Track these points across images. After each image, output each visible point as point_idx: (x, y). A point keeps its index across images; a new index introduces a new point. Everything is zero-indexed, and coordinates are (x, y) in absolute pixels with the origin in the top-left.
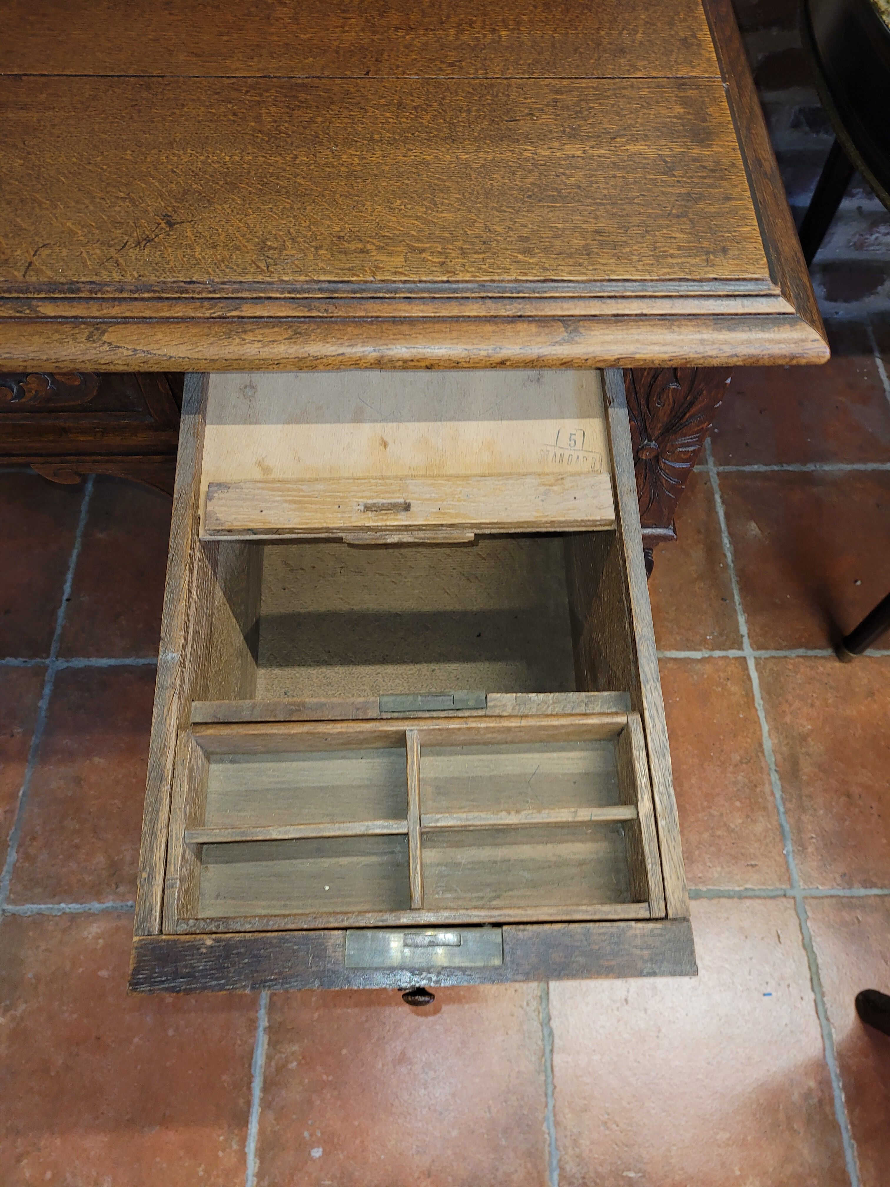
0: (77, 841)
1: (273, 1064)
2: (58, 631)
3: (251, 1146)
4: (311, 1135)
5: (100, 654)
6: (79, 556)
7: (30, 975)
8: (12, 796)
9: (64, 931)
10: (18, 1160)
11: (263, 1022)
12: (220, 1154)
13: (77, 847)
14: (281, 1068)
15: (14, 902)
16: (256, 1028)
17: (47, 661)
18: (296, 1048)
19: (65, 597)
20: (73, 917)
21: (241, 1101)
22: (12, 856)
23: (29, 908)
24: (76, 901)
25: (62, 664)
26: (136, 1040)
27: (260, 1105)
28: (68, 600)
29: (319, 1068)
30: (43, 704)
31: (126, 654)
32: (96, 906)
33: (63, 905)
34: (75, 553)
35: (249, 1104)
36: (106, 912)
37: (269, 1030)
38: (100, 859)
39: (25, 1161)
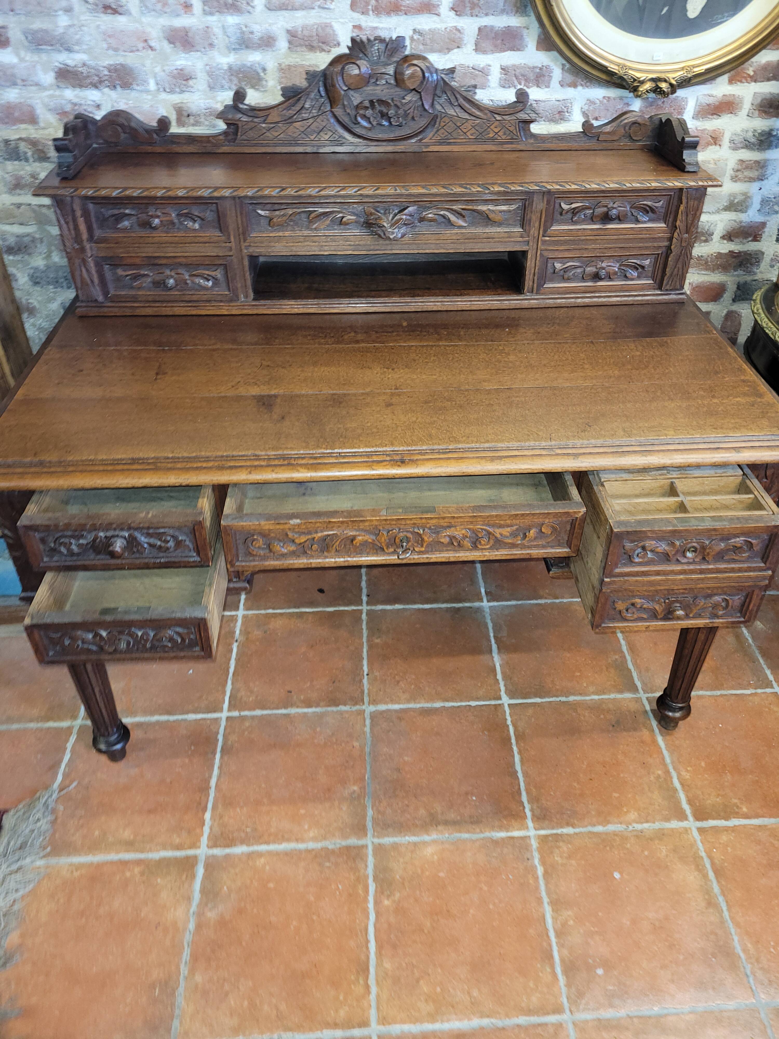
0: (407, 802)
1: (559, 922)
2: (366, 691)
3: (559, 970)
4: (594, 961)
5: (393, 702)
6: (367, 652)
7: (398, 877)
8: (362, 779)
9: (412, 852)
10: (418, 981)
11: (546, 900)
12: (541, 974)
13: (407, 806)
14: (564, 924)
15: (378, 837)
16: (542, 903)
17: (364, 707)
18: (570, 913)
19: (365, 673)
20: (415, 844)
21: (545, 944)
22: (370, 813)
23: (387, 840)
24: (414, 835)
25: (372, 708)
26: (471, 911)
27: (557, 945)
28: (367, 675)
29: (587, 924)
30: (367, 729)
31: (408, 701)
32: (426, 838)
33: (407, 838)
34: (365, 650)
35: (550, 945)
36: (434, 842)
37: (551, 903)
38: (422, 812)
39: (422, 982)
